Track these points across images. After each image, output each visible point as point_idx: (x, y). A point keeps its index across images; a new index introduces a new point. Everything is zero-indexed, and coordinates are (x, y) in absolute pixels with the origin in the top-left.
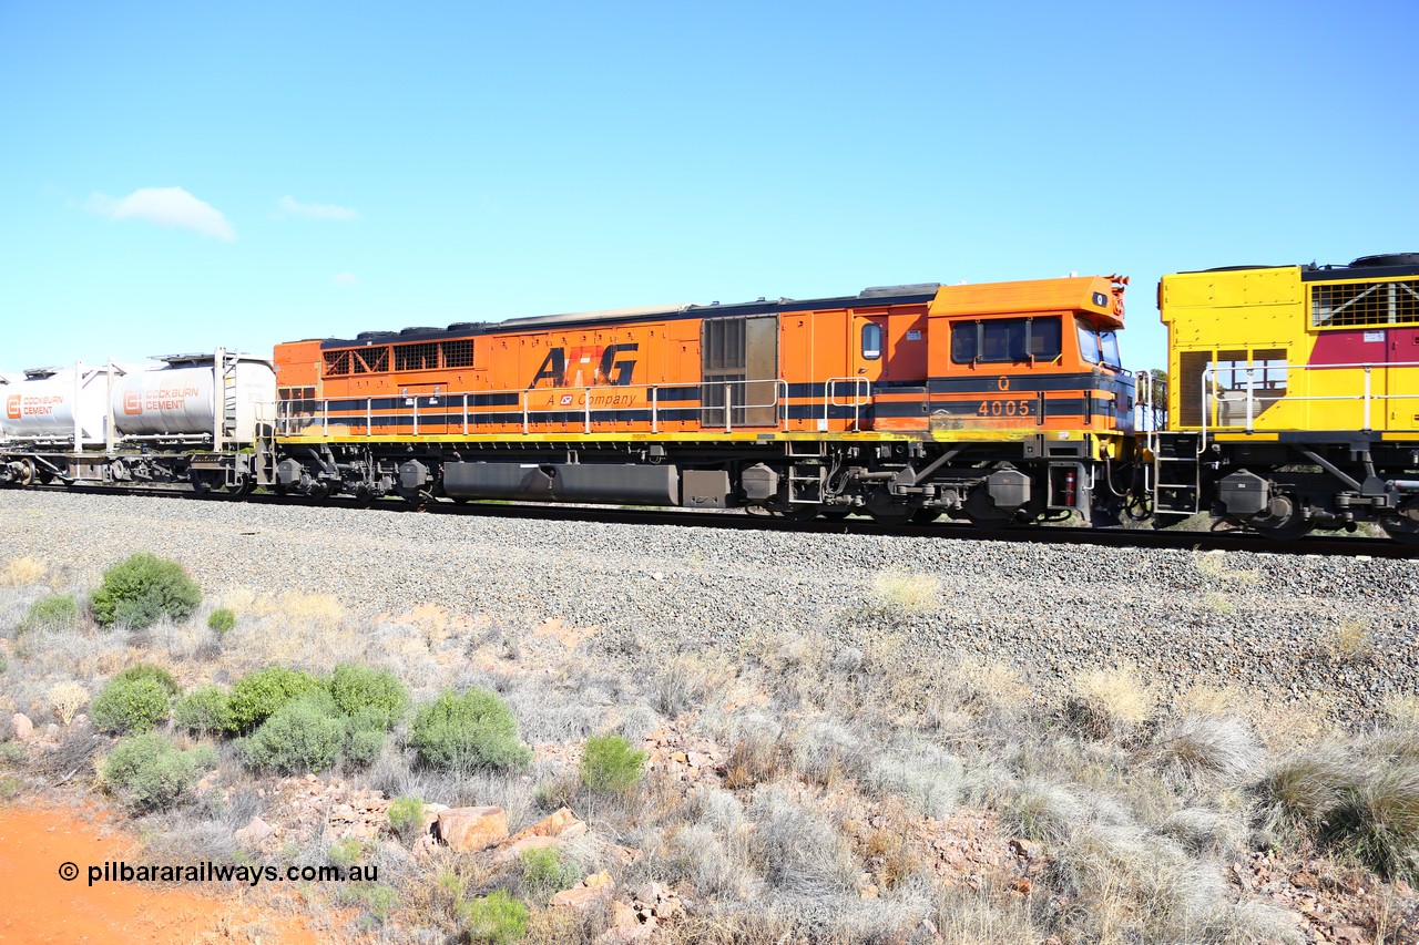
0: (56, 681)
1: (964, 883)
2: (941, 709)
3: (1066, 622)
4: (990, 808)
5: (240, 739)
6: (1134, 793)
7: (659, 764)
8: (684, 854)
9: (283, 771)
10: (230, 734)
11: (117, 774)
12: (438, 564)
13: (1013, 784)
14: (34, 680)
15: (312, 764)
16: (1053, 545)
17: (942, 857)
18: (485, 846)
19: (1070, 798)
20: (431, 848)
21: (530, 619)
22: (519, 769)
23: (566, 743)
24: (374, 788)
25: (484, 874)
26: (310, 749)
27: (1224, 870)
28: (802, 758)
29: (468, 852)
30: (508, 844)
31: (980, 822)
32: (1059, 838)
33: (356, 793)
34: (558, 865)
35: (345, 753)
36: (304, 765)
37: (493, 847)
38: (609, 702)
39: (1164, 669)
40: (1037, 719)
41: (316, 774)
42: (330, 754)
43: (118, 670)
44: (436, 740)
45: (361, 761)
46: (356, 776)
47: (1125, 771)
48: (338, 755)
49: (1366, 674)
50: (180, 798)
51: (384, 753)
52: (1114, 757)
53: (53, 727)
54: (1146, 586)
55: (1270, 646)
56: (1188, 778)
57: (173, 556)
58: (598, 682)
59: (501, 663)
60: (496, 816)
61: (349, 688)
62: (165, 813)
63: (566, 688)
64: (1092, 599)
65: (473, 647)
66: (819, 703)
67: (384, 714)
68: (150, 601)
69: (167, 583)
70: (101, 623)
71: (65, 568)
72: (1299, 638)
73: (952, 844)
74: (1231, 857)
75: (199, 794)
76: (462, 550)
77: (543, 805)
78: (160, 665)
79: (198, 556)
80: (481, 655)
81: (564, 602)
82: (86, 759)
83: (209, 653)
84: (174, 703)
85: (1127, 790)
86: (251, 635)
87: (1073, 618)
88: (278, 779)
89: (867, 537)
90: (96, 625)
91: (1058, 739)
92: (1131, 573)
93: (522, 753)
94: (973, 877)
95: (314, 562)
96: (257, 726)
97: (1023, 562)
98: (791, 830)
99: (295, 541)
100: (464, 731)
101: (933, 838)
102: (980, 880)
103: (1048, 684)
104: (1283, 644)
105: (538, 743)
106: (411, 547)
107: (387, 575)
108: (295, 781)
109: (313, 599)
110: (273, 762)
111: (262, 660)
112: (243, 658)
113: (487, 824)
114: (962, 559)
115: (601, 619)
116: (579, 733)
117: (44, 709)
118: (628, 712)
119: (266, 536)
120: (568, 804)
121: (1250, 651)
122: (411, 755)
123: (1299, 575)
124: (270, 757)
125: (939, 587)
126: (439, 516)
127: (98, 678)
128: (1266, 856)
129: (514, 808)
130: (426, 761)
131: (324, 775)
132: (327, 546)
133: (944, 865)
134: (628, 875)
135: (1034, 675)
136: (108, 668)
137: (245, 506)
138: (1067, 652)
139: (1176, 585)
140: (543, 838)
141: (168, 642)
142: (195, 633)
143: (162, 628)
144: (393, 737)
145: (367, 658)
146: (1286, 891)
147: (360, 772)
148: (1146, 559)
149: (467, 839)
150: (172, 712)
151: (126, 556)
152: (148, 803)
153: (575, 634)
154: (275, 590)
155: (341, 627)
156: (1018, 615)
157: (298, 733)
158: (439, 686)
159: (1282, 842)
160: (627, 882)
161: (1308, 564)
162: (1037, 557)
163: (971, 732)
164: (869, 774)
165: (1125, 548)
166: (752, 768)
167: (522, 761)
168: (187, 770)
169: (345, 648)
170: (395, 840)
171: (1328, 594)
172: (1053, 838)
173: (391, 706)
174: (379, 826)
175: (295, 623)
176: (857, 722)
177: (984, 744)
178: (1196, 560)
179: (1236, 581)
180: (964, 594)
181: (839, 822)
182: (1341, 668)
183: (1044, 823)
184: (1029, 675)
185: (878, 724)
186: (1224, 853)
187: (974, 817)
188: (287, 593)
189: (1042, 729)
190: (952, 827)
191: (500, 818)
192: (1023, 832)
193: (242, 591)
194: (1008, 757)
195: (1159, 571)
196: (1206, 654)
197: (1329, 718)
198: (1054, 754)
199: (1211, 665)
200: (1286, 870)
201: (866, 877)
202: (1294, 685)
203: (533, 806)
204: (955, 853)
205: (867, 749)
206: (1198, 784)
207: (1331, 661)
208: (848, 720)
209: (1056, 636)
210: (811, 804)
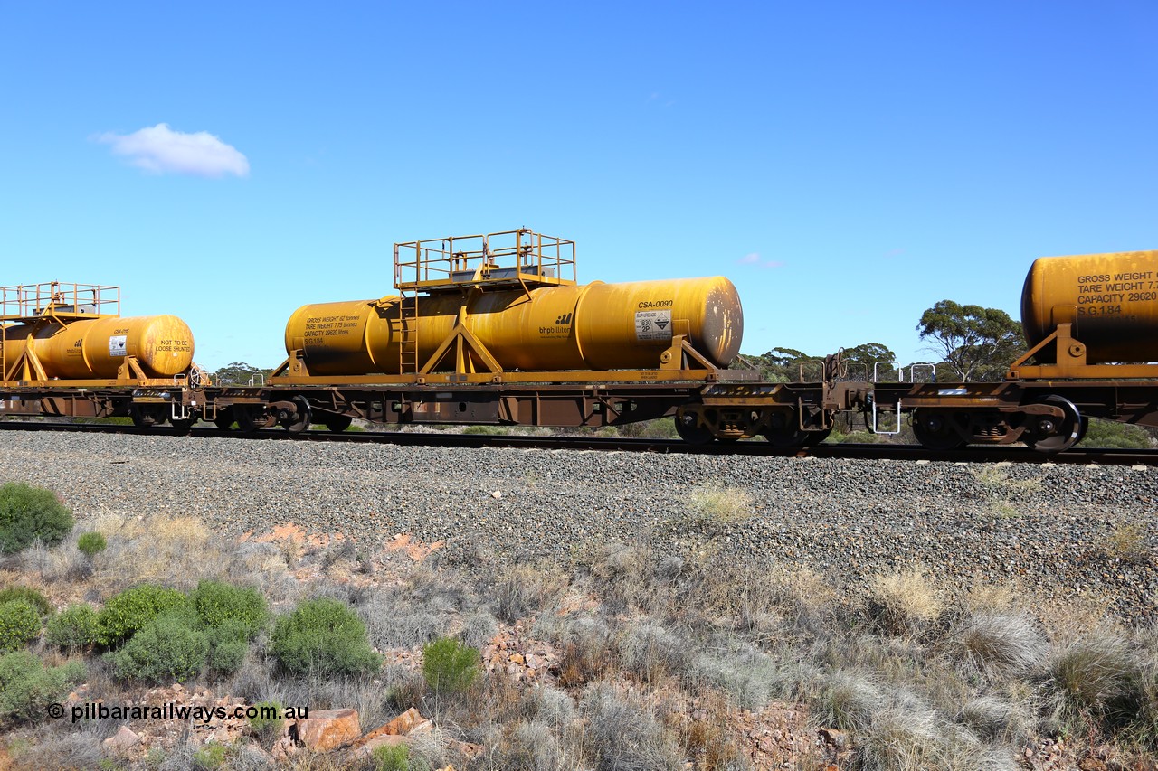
2: (753, 610)
3: (866, 530)
4: (801, 700)
5: (110, 653)
6: (930, 684)
7: (500, 667)
8: (522, 750)
9: (150, 683)
10: (99, 649)
12: (296, 487)
13: (819, 676)
15: (177, 674)
16: (854, 460)
17: (757, 746)
18: (340, 745)
19: (872, 690)
20: (289, 749)
21: (381, 536)
22: (372, 674)
23: (415, 648)
24: (236, 695)
26: (176, 661)
27: (1016, 755)
28: (629, 658)
29: (324, 752)
30: (361, 743)
31: (792, 713)
32: (865, 726)
33: (219, 701)
34: (407, 762)
35: (209, 664)
36: (168, 677)
37: (347, 746)
38: (453, 610)
39: (957, 571)
40: (843, 619)
41: (182, 684)
42: (195, 665)
44: (295, 649)
45: (224, 670)
46: (219, 684)
47: (923, 664)
48: (202, 665)
49: (1144, 574)
51: (246, 662)
52: (913, 652)
54: (940, 496)
55: (1055, 548)
56: (981, 671)
57: (46, 485)
58: (442, 592)
59: (354, 576)
60: (349, 717)
61: (213, 601)
62: (34, 727)
63: (414, 598)
65: (328, 563)
66: (644, 606)
67: (246, 626)
68: (22, 527)
69: (40, 509)
72: (1080, 542)
73: (766, 735)
74: (1021, 744)
76: (318, 474)
77: (395, 705)
78: (32, 587)
79: (70, 484)
80: (336, 570)
81: (412, 519)
83: (80, 574)
84: (45, 622)
85: (925, 683)
86: (121, 555)
87: (872, 526)
88: (145, 690)
89: (686, 456)
91: (860, 636)
92: (925, 485)
93: (374, 659)
95: (179, 488)
96: (125, 641)
97: (827, 476)
98: (621, 724)
99: (162, 468)
100: (318, 639)
101: (748, 729)
102: (793, 767)
103: (851, 587)
104: (1066, 546)
105: (389, 649)
106: (271, 472)
107: (249, 499)
108: (162, 691)
109: (178, 522)
110: (140, 674)
111: (130, 579)
112: (113, 577)
113: (341, 725)
114: (771, 475)
115: (445, 534)
116: (426, 639)
118: (470, 619)
119: (135, 464)
120: (416, 704)
121: (1035, 554)
122: (271, 664)
123: (1079, 484)
124: (138, 669)
125: (751, 499)
126: (297, 443)
128: (1056, 742)
129: (369, 708)
130: (285, 668)
131: (189, 684)
132: (192, 472)
133: (760, 754)
134: (472, 768)
135: (838, 578)
137: (117, 437)
138: (868, 557)
139: (967, 495)
140: (393, 736)
141: (40, 565)
142: (65, 557)
143: (34, 552)
144: (255, 648)
145: (230, 575)
147: (224, 681)
148: (939, 471)
149: (323, 739)
150: (43, 631)
152: (17, 717)
153: (422, 549)
154: (144, 514)
155: (206, 547)
156: (823, 524)
157: (164, 646)
158: (297, 599)
159: (1070, 729)
161: (1087, 474)
162: (840, 471)
163: (781, 630)
164: (689, 671)
165: (919, 462)
166: (583, 668)
167: (373, 666)
168: (58, 685)
169: (210, 566)
170: (255, 742)
171: (1107, 501)
172: (859, 727)
173: (253, 618)
174: (241, 730)
175: (163, 544)
176: (679, 624)
177: (793, 641)
178: (985, 472)
179: (1021, 491)
180: (773, 506)
181: (663, 715)
182: (1120, 569)
183: (849, 715)
184: (834, 579)
185: (697, 626)
186: (1016, 740)
187: (785, 709)
188: (155, 516)
189: (847, 627)
190: (766, 719)
191: (354, 719)
192: (831, 722)
193: (112, 515)
194: (817, 653)
195: (950, 482)
196: (995, 557)
197: (1111, 614)
198: (857, 650)
199: (998, 567)
200: (1074, 755)
201: (689, 765)
202: (1078, 585)
203: (385, 707)
204: (769, 742)
205: (688, 648)
206: (990, 676)
207: (1110, 562)
208: (670, 622)
209: (858, 543)
210: (638, 701)
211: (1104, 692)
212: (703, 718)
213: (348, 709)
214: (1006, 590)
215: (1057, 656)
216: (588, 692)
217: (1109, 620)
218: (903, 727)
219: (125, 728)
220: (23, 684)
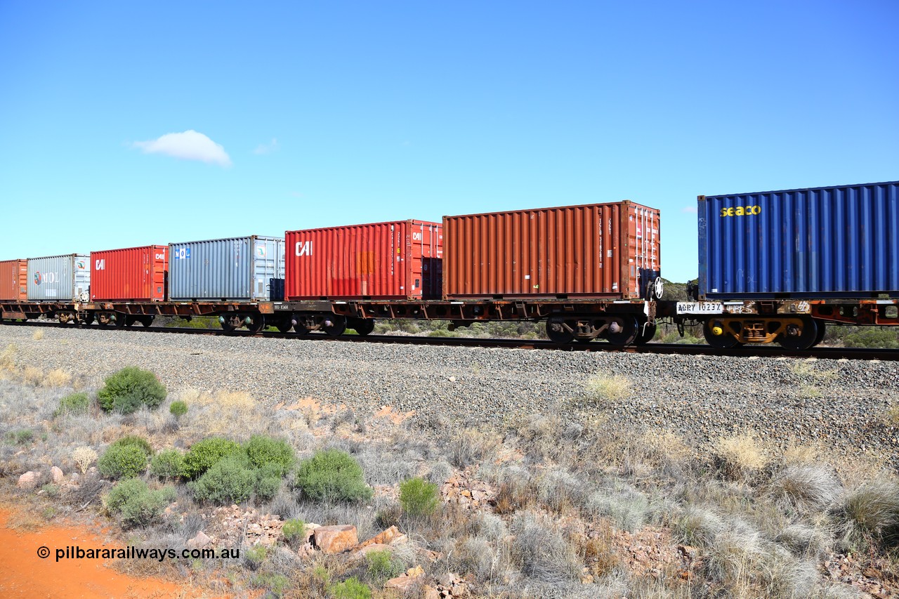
0: (77, 446)
1: (648, 574)
2: (632, 462)
3: (713, 406)
4: (665, 526)
5: (191, 483)
6: (758, 515)
7: (454, 499)
8: (470, 555)
9: (217, 503)
10: (184, 480)
11: (115, 505)
12: (314, 372)
13: (679, 509)
14: (64, 446)
15: (235, 498)
16: (704, 356)
17: (634, 557)
18: (344, 550)
19: (717, 519)
20: (310, 551)
21: (372, 407)
22: (366, 502)
23: (395, 485)
24: (274, 513)
25: (343, 568)
26: (234, 489)
27: (819, 566)
28: (544, 494)
29: (333, 554)
30: (358, 549)
31: (659, 535)
32: (710, 544)
33: (263, 517)
34: (390, 562)
35: (256, 492)
36: (230, 499)
37: (349, 551)
38: (422, 459)
39: (777, 436)
40: (696, 469)
41: (238, 504)
42: (246, 492)
43: (115, 439)
44: (313, 483)
45: (266, 496)
46: (262, 506)
47: (752, 501)
48: (251, 493)
50: (153, 519)
51: (281, 492)
52: (745, 492)
53: (75, 475)
54: (765, 382)
55: (848, 420)
56: (794, 506)
57: (149, 368)
58: (415, 446)
59: (353, 434)
60: (350, 531)
61: (259, 450)
62: (144, 529)
63: (395, 450)
64: (730, 391)
65: (336, 425)
66: (555, 458)
67: (280, 467)
68: (134, 396)
69: (145, 385)
70: (105, 410)
71: (83, 376)
72: (866, 415)
73: (641, 549)
74: (823, 558)
75: (165, 517)
76: (329, 363)
77: (382, 523)
78: (141, 437)
79: (164, 368)
80: (341, 429)
81: (393, 395)
82: (96, 495)
83: (171, 428)
84: (150, 460)
85: (754, 514)
86: (198, 418)
87: (717, 403)
88: (214, 508)
89: (585, 352)
90: (102, 412)
91: (708, 481)
92: (755, 374)
93: (367, 492)
94: (655, 570)
95: (236, 372)
96: (201, 474)
97: (685, 368)
98: (538, 540)
99: (224, 358)
100: (330, 477)
101: (628, 545)
102: (659, 572)
103: (702, 446)
104: (855, 418)
105: (377, 485)
106: (297, 362)
107: (282, 379)
108: (225, 509)
109: (235, 395)
110: (211, 497)
111: (204, 433)
112: (192, 431)
113: (345, 536)
114: (646, 366)
115: (416, 406)
116: (402, 478)
117: (70, 464)
118: (433, 466)
119: (206, 355)
120: (396, 524)
121: (833, 423)
122: (297, 493)
123: (865, 374)
124: (209, 494)
125: (632, 384)
126: (314, 342)
127: (103, 445)
128: (846, 557)
129: (363, 526)
130: (307, 496)
131: (243, 505)
132: (244, 361)
133: (636, 562)
134: (434, 568)
135: (693, 440)
136: (109, 438)
137: (194, 336)
138: (714, 425)
139: (787, 383)
140: (380, 545)
141: (146, 422)
142: (162, 416)
143: (142, 413)
144: (286, 482)
145: (269, 432)
146: (860, 580)
147: (265, 504)
148: (764, 365)
149: (332, 545)
150: (149, 466)
151: (120, 368)
152: (134, 522)
153: (400, 417)
154: (212, 389)
155: (253, 412)
156: (683, 402)
157: (226, 479)
158: (314, 449)
159: (857, 548)
160: (433, 573)
161: (871, 367)
162: (694, 365)
163: (652, 476)
164: (587, 504)
165: (751, 358)
166: (512, 500)
167: (367, 496)
168: (158, 502)
169: (257, 426)
170: (287, 546)
171: (885, 386)
172: (706, 545)
173: (285, 461)
174: (277, 537)
175: (225, 410)
176: (579, 471)
177: (661, 484)
178: (797, 365)
179: (824, 379)
180: (647, 388)
181: (567, 534)
182: (894, 434)
183: (699, 535)
184: (690, 440)
185: (592, 473)
186: (818, 555)
187: (655, 531)
188: (219, 391)
189: (698, 475)
190: (641, 538)
191: (354, 532)
192: (685, 541)
193: (191, 390)
194: (677, 493)
195: (773, 372)
196: (804, 426)
197: (887, 467)
198: (706, 491)
199: (808, 432)
200: (859, 566)
201: (586, 569)
202: (863, 446)
203: (374, 524)
204: (643, 554)
205: (586, 488)
206: (800, 510)
207: (887, 429)
208: (573, 469)
209: (707, 415)
210: (550, 524)
211: (882, 521)
212: (596, 537)
213: (349, 525)
214: (812, 449)
215: (848, 496)
216: (515, 517)
217: (886, 471)
218: (738, 545)
219: (201, 533)
220: (135, 500)
